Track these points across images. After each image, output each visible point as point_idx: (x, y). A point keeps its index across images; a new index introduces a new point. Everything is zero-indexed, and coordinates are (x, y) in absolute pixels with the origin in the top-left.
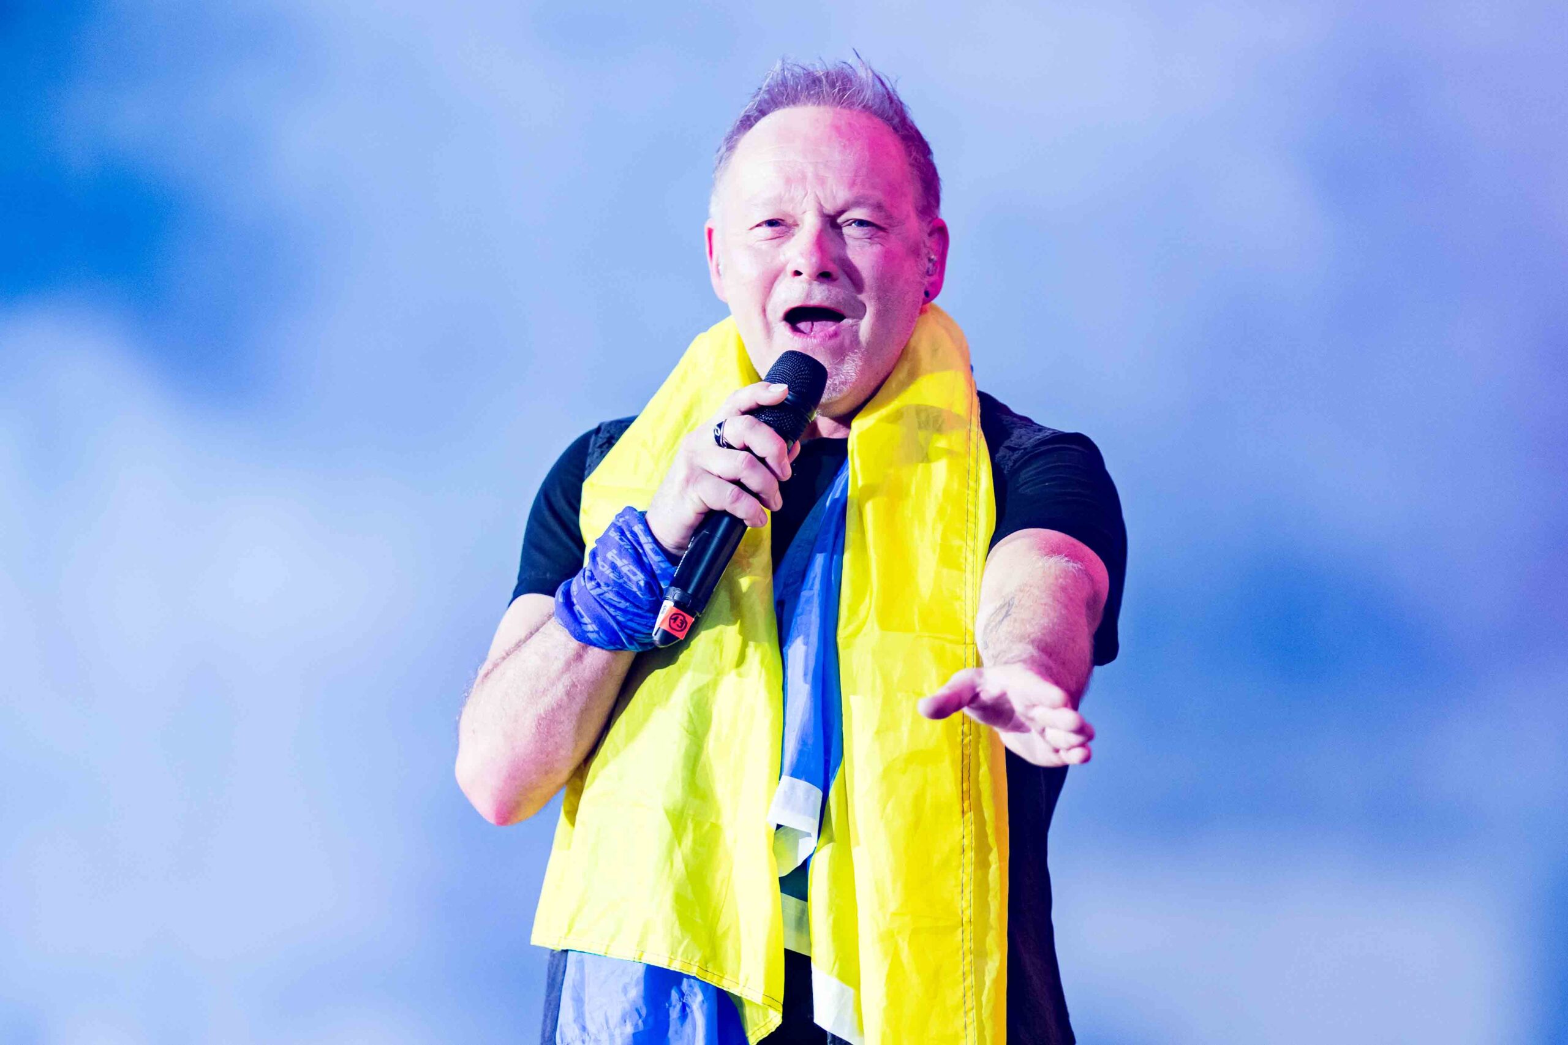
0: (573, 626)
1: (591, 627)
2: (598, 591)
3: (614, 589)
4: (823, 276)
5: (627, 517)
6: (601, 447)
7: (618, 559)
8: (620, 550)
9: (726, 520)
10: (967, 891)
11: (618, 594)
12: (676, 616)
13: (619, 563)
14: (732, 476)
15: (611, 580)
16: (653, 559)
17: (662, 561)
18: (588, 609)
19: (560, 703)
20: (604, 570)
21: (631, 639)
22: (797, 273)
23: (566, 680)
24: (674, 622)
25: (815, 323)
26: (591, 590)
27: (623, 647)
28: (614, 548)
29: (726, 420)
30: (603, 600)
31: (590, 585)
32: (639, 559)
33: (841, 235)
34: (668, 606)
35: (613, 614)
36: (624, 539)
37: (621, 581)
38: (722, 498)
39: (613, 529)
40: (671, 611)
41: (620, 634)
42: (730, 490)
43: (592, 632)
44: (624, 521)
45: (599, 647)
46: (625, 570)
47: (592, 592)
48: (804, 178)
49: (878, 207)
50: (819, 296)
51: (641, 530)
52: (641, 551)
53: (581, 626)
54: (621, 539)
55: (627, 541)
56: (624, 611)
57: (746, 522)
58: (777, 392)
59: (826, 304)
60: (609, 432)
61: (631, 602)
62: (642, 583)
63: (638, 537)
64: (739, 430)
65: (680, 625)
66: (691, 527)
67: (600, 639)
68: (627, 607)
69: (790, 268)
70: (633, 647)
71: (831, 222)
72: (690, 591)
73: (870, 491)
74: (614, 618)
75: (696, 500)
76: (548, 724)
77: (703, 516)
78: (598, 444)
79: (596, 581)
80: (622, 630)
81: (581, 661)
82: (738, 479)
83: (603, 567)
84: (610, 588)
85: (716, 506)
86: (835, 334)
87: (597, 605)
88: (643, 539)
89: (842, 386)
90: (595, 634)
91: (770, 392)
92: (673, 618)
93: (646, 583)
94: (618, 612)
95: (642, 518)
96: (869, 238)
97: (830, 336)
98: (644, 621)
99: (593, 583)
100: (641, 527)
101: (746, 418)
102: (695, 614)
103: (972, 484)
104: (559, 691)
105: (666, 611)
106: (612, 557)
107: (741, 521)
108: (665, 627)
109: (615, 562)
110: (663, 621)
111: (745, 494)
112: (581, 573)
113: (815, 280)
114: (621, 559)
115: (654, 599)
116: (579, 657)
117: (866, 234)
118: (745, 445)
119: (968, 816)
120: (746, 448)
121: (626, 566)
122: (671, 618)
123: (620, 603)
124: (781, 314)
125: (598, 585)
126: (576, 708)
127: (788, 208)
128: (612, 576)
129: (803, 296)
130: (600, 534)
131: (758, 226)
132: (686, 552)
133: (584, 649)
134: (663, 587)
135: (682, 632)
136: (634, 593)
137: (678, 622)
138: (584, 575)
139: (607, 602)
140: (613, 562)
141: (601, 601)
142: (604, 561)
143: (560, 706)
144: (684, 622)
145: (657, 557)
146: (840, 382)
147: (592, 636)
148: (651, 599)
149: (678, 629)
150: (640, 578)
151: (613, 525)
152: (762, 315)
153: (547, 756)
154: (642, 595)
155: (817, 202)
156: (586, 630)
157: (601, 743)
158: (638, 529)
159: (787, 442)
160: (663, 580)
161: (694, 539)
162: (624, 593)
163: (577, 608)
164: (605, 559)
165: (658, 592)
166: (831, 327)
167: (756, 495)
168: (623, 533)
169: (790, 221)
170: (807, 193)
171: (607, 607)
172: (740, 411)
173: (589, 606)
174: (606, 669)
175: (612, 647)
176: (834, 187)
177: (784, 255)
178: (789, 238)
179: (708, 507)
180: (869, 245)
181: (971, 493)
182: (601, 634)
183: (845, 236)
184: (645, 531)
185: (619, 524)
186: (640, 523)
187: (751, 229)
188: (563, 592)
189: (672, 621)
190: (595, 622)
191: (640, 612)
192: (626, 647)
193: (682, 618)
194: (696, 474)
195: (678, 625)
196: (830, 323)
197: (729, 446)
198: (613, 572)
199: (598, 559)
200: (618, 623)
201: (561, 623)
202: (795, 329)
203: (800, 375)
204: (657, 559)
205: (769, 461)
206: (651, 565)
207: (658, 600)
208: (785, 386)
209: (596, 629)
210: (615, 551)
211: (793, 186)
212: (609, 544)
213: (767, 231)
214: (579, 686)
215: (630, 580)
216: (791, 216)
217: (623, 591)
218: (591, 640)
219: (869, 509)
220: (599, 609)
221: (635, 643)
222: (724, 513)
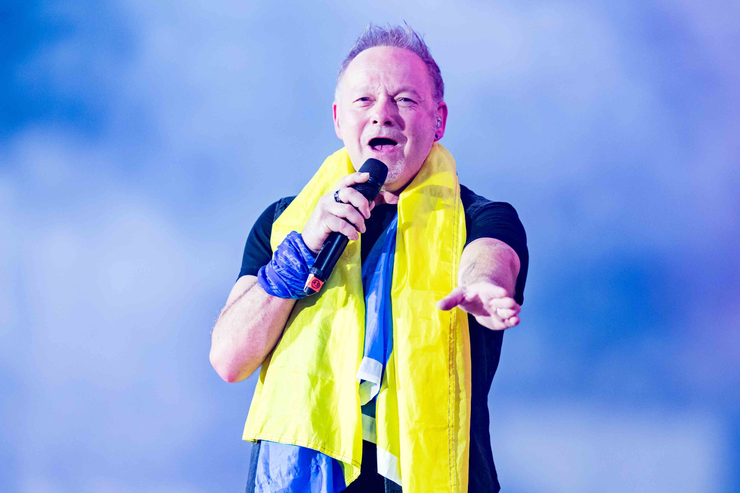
0: (267, 286)
1: (275, 287)
2: (279, 270)
3: (286, 269)
4: (387, 123)
5: (292, 235)
6: (281, 208)
7: (288, 255)
8: (289, 251)
9: (339, 236)
10: (451, 412)
11: (288, 271)
12: (315, 281)
13: (288, 256)
14: (342, 215)
15: (284, 264)
16: (305, 254)
17: (309, 256)
18: (273, 279)
19: (259, 323)
20: (281, 260)
21: (293, 293)
22: (375, 122)
23: (262, 312)
24: (314, 284)
25: (383, 146)
26: (275, 269)
27: (290, 297)
28: (286, 249)
29: (340, 190)
30: (280, 274)
31: (275, 267)
32: (298, 254)
33: (396, 105)
34: (311, 276)
35: (285, 281)
36: (291, 246)
37: (289, 265)
38: (338, 226)
39: (286, 241)
40: (312, 279)
41: (288, 290)
42: (341, 223)
43: (275, 289)
44: (291, 237)
45: (278, 297)
46: (291, 259)
47: (275, 270)
48: (379, 77)
49: (414, 92)
50: (385, 132)
51: (299, 241)
52: (299, 251)
53: (270, 286)
54: (289, 245)
55: (292, 246)
56: (291, 280)
57: (349, 238)
58: (365, 176)
59: (388, 137)
60: (285, 202)
61: (294, 275)
62: (299, 266)
63: (298, 245)
64: (346, 194)
65: (317, 285)
66: (323, 240)
67: (278, 293)
68: (292, 278)
69: (372, 120)
70: (294, 297)
71: (391, 100)
72: (322, 269)
73: (408, 225)
74: (285, 283)
75: (325, 226)
76: (253, 333)
77: (328, 235)
78: (280, 208)
79: (277, 266)
80: (289, 289)
81: (270, 303)
82: (345, 217)
83: (281, 258)
84: (284, 268)
85: (335, 230)
86: (393, 151)
87: (278, 277)
88: (300, 245)
89: (395, 175)
90: (276, 290)
91: (361, 176)
92: (314, 282)
93: (301, 266)
94: (288, 280)
95: (300, 237)
96: (410, 107)
97: (390, 151)
98: (299, 285)
99: (276, 266)
100: (299, 239)
101: (349, 189)
102: (324, 280)
103: (456, 222)
104: (259, 317)
105: (310, 279)
106: (285, 254)
107: (347, 237)
108: (310, 286)
109: (287, 256)
110: (309, 283)
111: (349, 224)
112: (270, 262)
113: (383, 125)
114: (289, 255)
115: (305, 273)
116: (269, 301)
117: (408, 105)
118: (349, 201)
119: (452, 376)
120: (349, 203)
121: (292, 258)
122: (312, 282)
123: (288, 276)
124: (367, 141)
125: (279, 267)
126: (267, 326)
127: (371, 92)
128: (285, 262)
129: (378, 132)
130: (279, 244)
131: (357, 100)
132: (320, 251)
133: (271, 297)
134: (309, 267)
135: (318, 289)
136: (295, 271)
137: (316, 284)
138: (272, 263)
139: (283, 276)
140: (286, 256)
141: (280, 275)
142: (281, 256)
143: (259, 325)
144: (319, 284)
145: (307, 253)
146: (394, 173)
147: (275, 291)
148: (303, 274)
149: (316, 287)
150: (298, 263)
151: (286, 239)
152: (358, 143)
153: (253, 349)
154: (299, 271)
155: (385, 89)
156: (272, 288)
157: (278, 343)
158: (297, 240)
159: (368, 200)
160: (309, 264)
161: (324, 245)
162: (291, 271)
163: (269, 278)
164: (282, 255)
165: (306, 270)
166: (391, 147)
167: (354, 225)
168: (290, 243)
169: (372, 98)
170: (380, 85)
171: (282, 278)
172: (347, 186)
173: (274, 277)
174: (281, 308)
175: (284, 297)
176: (393, 83)
177: (369, 114)
178: (372, 106)
179: (331, 230)
180: (409, 110)
181: (455, 226)
182: (279, 290)
183: (398, 105)
184: (301, 241)
185: (289, 239)
186: (298, 238)
187: (354, 102)
188: (261, 271)
189: (313, 283)
190: (276, 284)
191: (298, 280)
192: (291, 297)
193: (317, 282)
194: (325, 214)
195: (316, 286)
196: (390, 146)
197: (341, 202)
198: (286, 261)
199: (279, 255)
200: (287, 285)
201: (261, 285)
202: (373, 148)
203: (375, 170)
204: (306, 254)
205: (360, 209)
206: (303, 258)
207: (306, 274)
208: (368, 174)
209: (277, 288)
210: (287, 251)
211: (374, 82)
212: (284, 248)
213: (361, 103)
214: (268, 315)
215: (293, 264)
216: (373, 96)
217: (290, 270)
218: (275, 293)
219: (407, 233)
220: (279, 278)
221: (295, 295)
222: (339, 233)
